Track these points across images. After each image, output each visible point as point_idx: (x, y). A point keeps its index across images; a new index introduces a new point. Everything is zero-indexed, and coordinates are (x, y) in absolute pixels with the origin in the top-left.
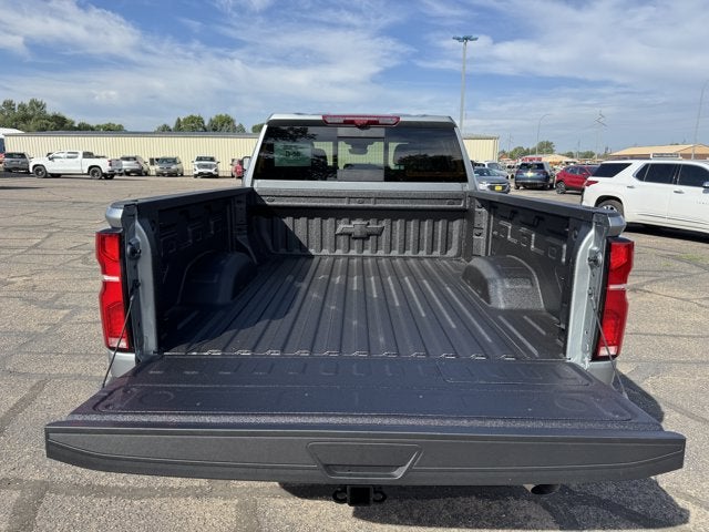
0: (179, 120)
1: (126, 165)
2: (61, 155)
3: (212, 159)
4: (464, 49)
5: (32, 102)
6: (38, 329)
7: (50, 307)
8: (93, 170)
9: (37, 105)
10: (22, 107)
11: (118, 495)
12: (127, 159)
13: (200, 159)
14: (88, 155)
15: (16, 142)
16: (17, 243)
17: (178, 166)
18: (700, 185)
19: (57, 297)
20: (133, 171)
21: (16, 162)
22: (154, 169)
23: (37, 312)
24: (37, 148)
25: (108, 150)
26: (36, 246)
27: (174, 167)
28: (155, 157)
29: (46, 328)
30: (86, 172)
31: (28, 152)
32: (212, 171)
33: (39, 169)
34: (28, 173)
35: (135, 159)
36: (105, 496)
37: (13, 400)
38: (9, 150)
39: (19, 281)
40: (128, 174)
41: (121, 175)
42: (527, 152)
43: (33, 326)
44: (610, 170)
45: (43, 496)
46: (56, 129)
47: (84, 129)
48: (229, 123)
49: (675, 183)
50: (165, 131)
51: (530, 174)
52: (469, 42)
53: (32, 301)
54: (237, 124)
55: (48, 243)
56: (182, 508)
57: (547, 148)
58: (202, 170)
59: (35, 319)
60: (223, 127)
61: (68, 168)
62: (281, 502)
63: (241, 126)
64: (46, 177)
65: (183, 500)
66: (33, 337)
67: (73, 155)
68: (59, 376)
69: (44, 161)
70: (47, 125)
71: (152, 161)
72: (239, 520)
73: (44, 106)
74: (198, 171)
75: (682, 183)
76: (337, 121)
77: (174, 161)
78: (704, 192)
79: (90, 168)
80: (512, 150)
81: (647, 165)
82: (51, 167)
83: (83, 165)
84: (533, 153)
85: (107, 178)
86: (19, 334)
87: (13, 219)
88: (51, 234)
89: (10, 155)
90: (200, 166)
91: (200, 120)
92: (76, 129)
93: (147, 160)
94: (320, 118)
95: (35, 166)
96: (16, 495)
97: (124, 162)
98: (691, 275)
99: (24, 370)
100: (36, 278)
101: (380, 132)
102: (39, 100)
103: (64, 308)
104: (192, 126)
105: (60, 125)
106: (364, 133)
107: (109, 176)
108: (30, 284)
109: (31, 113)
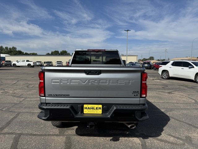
0: (52, 52)
1: (38, 64)
2: (20, 61)
3: (61, 62)
4: (127, 33)
5: (13, 47)
6: (17, 102)
7: (19, 98)
8: (29, 65)
9: (14, 48)
10: (10, 49)
11: (38, 136)
12: (38, 62)
13: (57, 62)
14: (28, 61)
15: (8, 58)
16: (10, 83)
17: (52, 64)
18: (188, 67)
19: (21, 95)
20: (39, 65)
21: (8, 63)
22: (45, 65)
23: (16, 99)
24: (14, 60)
25: (33, 60)
26: (15, 84)
27: (50, 64)
28: (45, 61)
29: (19, 102)
30: (27, 65)
31: (11, 60)
32: (61, 65)
33: (14, 65)
34: (11, 66)
35: (40, 62)
36: (35, 136)
37: (12, 117)
38: (6, 60)
39: (11, 92)
40: (38, 66)
41: (36, 66)
42: (146, 60)
43: (15, 102)
44: (165, 63)
45: (20, 136)
46: (19, 54)
47: (27, 54)
48: (66, 52)
49: (182, 66)
50: (48, 55)
51: (146, 65)
52: (128, 31)
53: (15, 96)
54: (68, 53)
55: (18, 83)
56: (53, 138)
57: (152, 58)
58: (58, 65)
59: (16, 100)
60: (64, 53)
61: (22, 64)
62: (76, 137)
63: (69, 53)
64: (16, 67)
65: (53, 137)
66: (16, 104)
67: (24, 61)
68: (23, 112)
69: (16, 63)
70: (17, 53)
71: (45, 63)
72: (66, 140)
73: (16, 48)
74: (57, 65)
75: (183, 66)
76: (91, 51)
77: (51, 62)
78: (189, 68)
79: (28, 64)
80: (142, 59)
81: (174, 62)
82: (18, 64)
83: (26, 64)
84: (148, 60)
85: (32, 67)
86: (12, 103)
87: (8, 77)
88: (18, 81)
89: (7, 61)
90: (57, 64)
91: (58, 52)
92: (24, 54)
93: (43, 62)
94: (87, 50)
95: (13, 64)
96: (14, 136)
97: (37, 63)
98: (185, 89)
99: (14, 111)
100: (15, 91)
101: (101, 53)
102: (15, 47)
103: (23, 98)
104: (56, 53)
105: (20, 53)
106: (97, 53)
107: (33, 66)
108: (14, 92)
109: (12, 50)
